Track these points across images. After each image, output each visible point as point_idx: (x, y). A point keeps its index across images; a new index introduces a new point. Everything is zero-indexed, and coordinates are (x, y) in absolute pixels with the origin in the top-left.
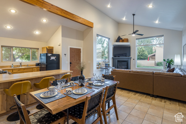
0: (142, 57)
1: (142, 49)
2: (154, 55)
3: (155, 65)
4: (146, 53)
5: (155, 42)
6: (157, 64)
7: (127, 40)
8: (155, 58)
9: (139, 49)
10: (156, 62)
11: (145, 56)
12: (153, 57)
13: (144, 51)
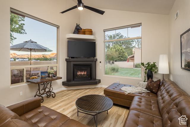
0: (122, 59)
1: (123, 50)
2: (133, 57)
3: (134, 66)
4: (126, 54)
5: (135, 44)
6: (135, 66)
7: (90, 32)
8: (134, 60)
9: (119, 50)
10: (135, 63)
11: (125, 57)
12: (132, 58)
13: (124, 52)
